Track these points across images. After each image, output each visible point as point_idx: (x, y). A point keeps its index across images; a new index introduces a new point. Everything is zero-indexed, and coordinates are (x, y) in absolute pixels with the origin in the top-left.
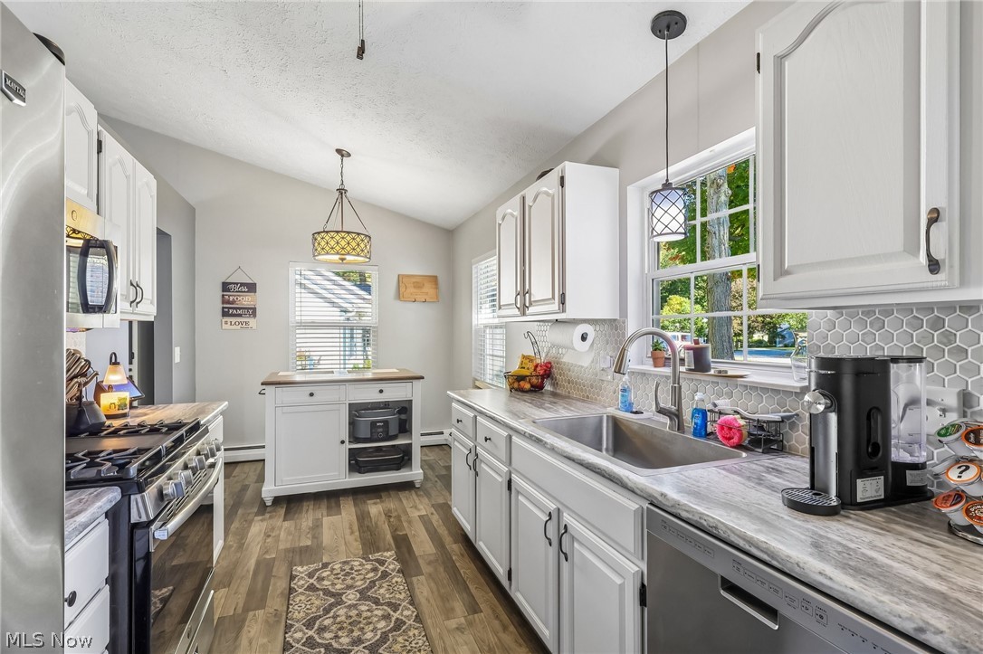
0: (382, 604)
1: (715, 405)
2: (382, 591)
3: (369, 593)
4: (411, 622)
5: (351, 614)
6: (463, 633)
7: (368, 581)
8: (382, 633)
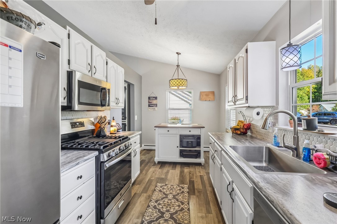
0: (179, 201)
1: (315, 147)
2: (180, 197)
3: (176, 197)
4: (186, 210)
5: (169, 202)
6: (203, 219)
7: (177, 193)
8: (176, 211)
